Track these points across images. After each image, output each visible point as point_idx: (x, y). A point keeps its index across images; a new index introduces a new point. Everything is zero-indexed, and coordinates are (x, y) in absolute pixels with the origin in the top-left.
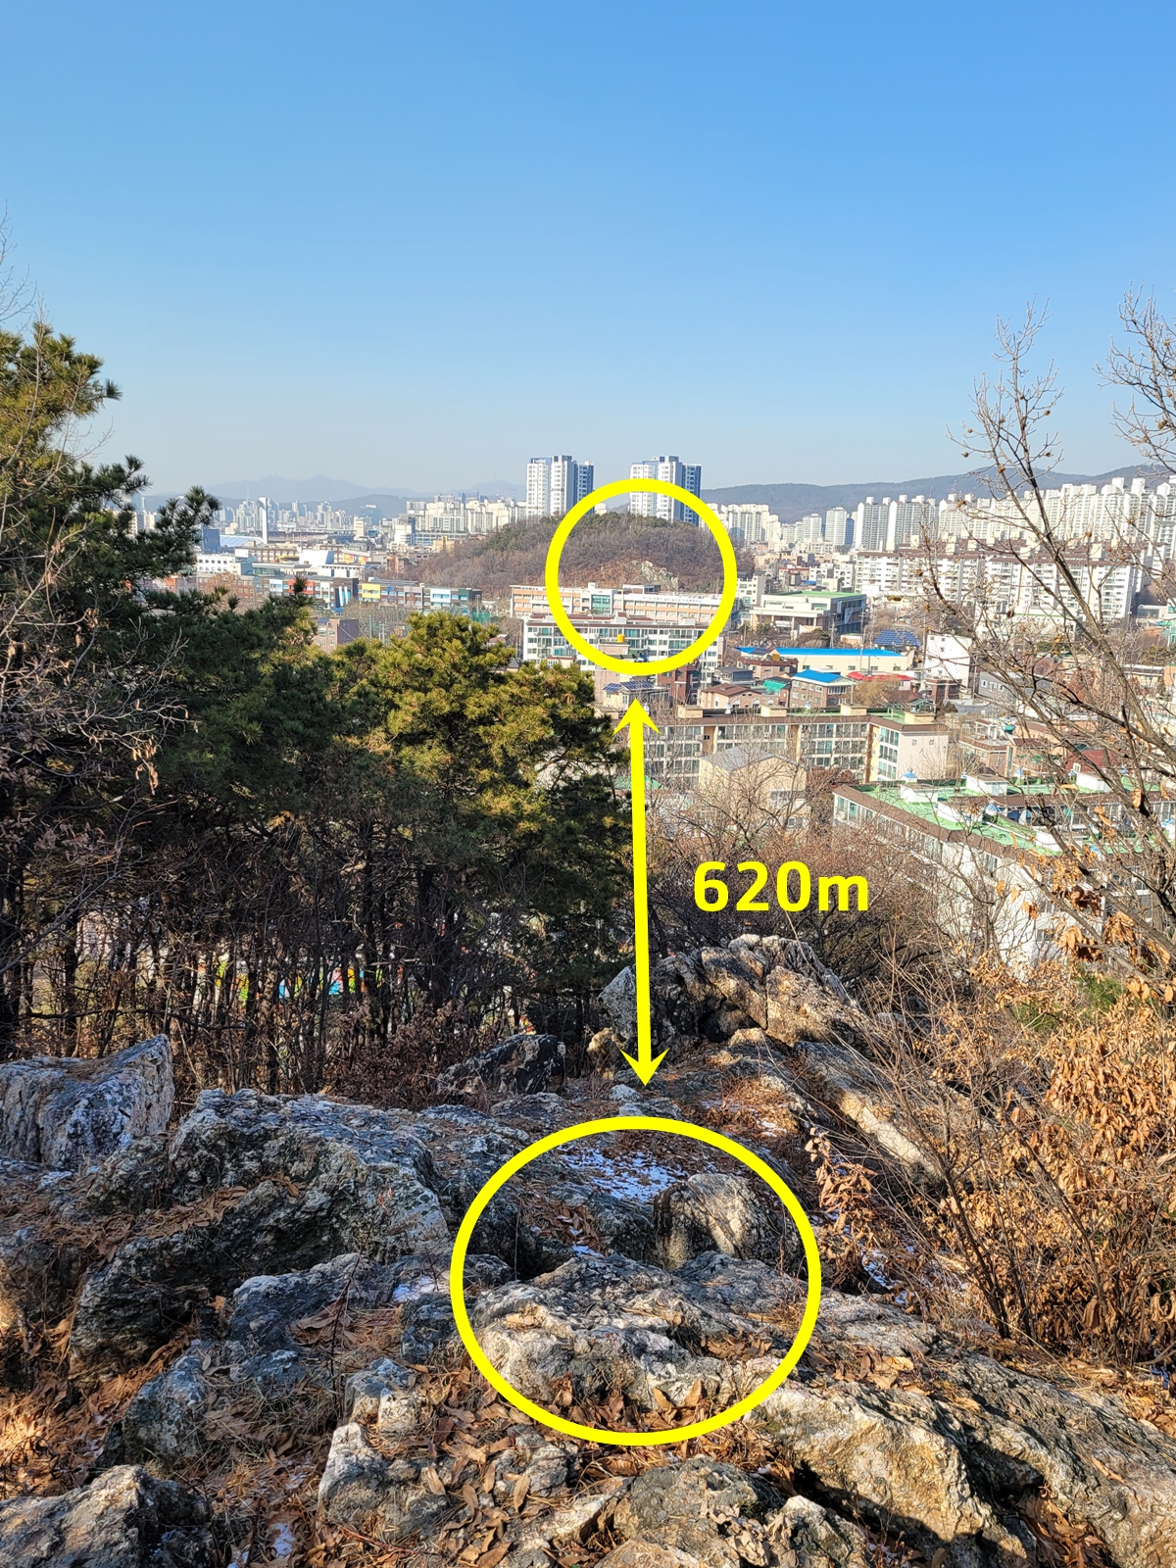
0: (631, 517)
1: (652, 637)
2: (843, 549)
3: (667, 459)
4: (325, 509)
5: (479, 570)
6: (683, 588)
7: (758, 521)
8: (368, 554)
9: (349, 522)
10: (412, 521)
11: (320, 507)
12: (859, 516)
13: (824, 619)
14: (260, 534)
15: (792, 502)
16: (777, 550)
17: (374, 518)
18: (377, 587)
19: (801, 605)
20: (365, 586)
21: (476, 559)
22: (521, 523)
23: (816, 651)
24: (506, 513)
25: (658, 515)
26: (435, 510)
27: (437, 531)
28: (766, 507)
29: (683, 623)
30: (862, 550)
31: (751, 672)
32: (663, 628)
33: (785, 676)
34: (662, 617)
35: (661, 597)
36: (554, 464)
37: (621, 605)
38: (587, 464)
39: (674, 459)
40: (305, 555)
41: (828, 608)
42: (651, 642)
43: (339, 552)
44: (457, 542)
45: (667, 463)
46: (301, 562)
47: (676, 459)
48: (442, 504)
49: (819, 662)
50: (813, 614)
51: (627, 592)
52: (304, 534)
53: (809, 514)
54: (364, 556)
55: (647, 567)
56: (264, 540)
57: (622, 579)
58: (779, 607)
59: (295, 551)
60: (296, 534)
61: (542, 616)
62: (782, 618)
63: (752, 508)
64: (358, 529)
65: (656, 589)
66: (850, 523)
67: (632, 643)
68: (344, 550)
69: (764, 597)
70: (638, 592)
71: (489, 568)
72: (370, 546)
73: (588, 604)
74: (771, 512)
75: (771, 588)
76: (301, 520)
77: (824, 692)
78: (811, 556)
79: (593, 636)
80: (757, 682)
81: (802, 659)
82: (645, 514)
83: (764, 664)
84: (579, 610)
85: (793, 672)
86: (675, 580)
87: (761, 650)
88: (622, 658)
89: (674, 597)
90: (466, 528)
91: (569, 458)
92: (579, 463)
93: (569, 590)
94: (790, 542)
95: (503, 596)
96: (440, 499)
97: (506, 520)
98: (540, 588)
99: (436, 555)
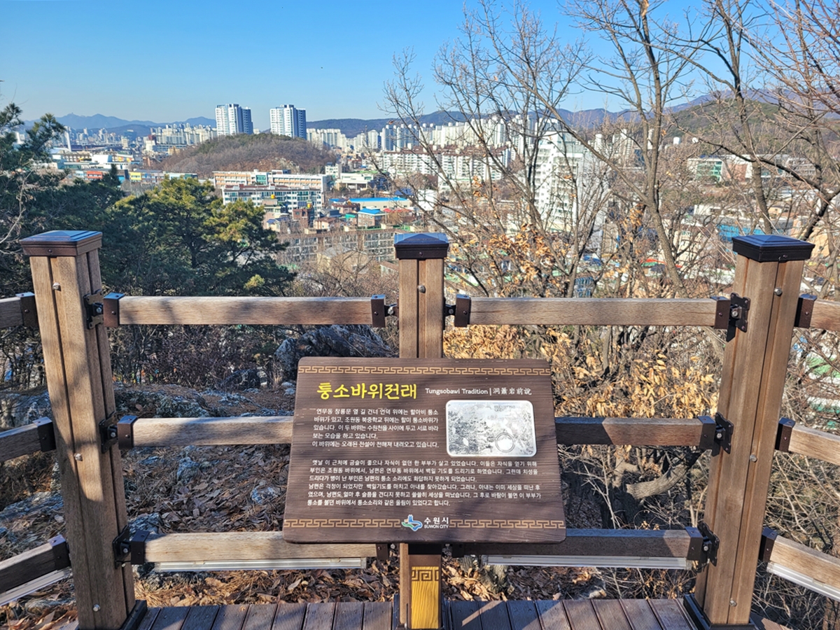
0: (273, 136)
1: (289, 195)
2: (378, 151)
4: (104, 132)
5: (195, 164)
6: (302, 171)
7: (336, 137)
8: (132, 156)
9: (118, 139)
10: (154, 138)
11: (101, 132)
12: (383, 134)
13: (371, 184)
14: (67, 146)
15: (351, 127)
16: (346, 151)
17: (132, 137)
18: (139, 174)
19: (358, 178)
20: (131, 174)
21: (193, 158)
22: (216, 139)
23: (368, 199)
24: (206, 134)
25: (286, 134)
26: (167, 132)
27: (169, 143)
28: (339, 130)
29: (303, 188)
30: (386, 150)
31: (339, 211)
32: (294, 191)
33: (355, 212)
34: (292, 185)
35: (292, 176)
36: (230, 109)
37: (272, 180)
38: (247, 108)
39: (291, 106)
40: (95, 158)
41: (373, 179)
42: (289, 198)
43: (115, 156)
44: (181, 150)
46: (93, 161)
47: (293, 106)
48: (171, 129)
49: (370, 205)
50: (366, 182)
51: (274, 173)
52: (93, 146)
53: (360, 133)
54: (130, 158)
55: (283, 161)
56: (69, 150)
57: (271, 167)
58: (349, 179)
59: (89, 155)
60: (89, 147)
61: (232, 187)
62: (351, 184)
63: (332, 131)
64: (124, 142)
65: (288, 172)
66: (379, 138)
67: (279, 199)
68: (117, 155)
69: (342, 174)
70: (280, 173)
71: (200, 162)
72: (131, 152)
73: (255, 180)
74: (342, 133)
75: (346, 169)
76: (91, 139)
77: (373, 219)
78: (362, 154)
79: (259, 196)
80: (341, 215)
81: (362, 203)
82: (280, 134)
83: (344, 207)
84: (250, 183)
85: (358, 210)
86: (298, 167)
87: (342, 200)
88: (275, 206)
89: (298, 176)
90: (186, 142)
91: (237, 106)
92: (243, 108)
93: (244, 173)
94: (352, 147)
95: (209, 177)
96: (169, 127)
97: (207, 138)
98: (229, 173)
99: (170, 156)
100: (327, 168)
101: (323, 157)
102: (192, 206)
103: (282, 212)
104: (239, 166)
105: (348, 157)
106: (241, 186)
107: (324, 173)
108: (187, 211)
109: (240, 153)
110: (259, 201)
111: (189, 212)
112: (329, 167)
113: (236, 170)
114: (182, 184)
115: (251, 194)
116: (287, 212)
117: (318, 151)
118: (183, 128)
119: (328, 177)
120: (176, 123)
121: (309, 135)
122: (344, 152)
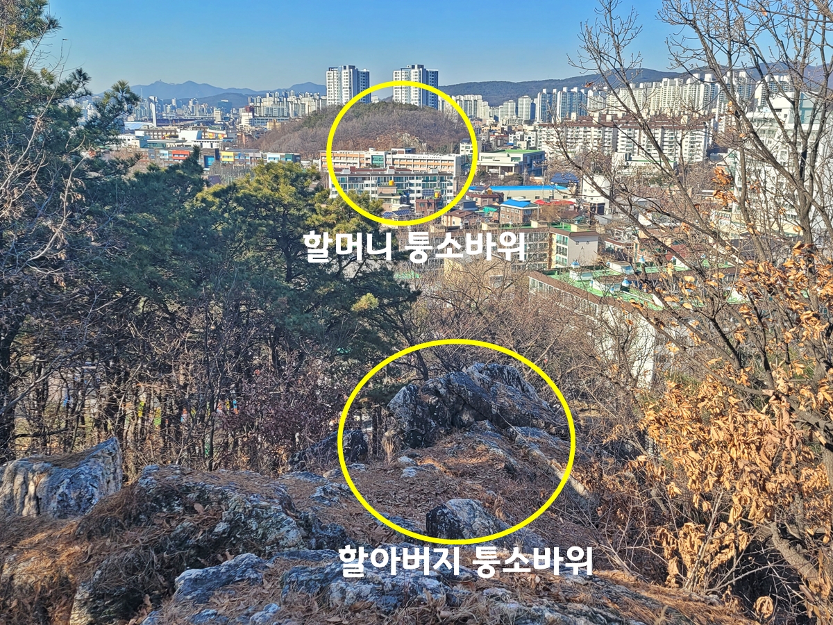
0: (395, 104)
1: (412, 181)
2: (530, 123)
3: (416, 66)
4: (194, 103)
5: (298, 141)
6: (430, 149)
7: (475, 105)
8: (224, 132)
9: (210, 111)
10: (252, 110)
11: (191, 102)
12: (538, 101)
13: (519, 167)
14: (151, 120)
15: (496, 93)
16: (488, 124)
17: (226, 109)
18: (231, 154)
19: (504, 159)
20: (223, 153)
21: (296, 134)
22: (325, 110)
23: (515, 187)
24: (313, 103)
25: (412, 103)
26: (268, 102)
27: (269, 116)
28: (480, 97)
29: (431, 172)
30: (541, 122)
31: (475, 202)
32: (418, 175)
33: (496, 204)
34: (417, 168)
35: (417, 156)
36: (344, 71)
37: (390, 161)
38: (365, 70)
39: (420, 66)
40: (182, 134)
41: (522, 160)
42: (411, 185)
43: (205, 132)
44: (282, 124)
45: (416, 69)
46: (180, 139)
47: (422, 66)
48: (272, 99)
49: (517, 194)
50: (513, 164)
51: (394, 153)
52: (182, 120)
53: (507, 100)
54: (222, 134)
55: (406, 137)
56: (154, 125)
57: (391, 145)
58: (491, 160)
59: (175, 131)
60: (176, 121)
61: (341, 170)
62: (492, 167)
63: (471, 97)
64: (217, 115)
65: (412, 151)
66: (533, 105)
67: (399, 186)
68: (208, 130)
69: (482, 154)
70: (401, 153)
71: (304, 139)
72: (224, 127)
73: (370, 161)
74: (484, 100)
75: (486, 148)
76: (179, 112)
77: (521, 213)
78: (510, 128)
79: (373, 182)
80: (479, 208)
81: (506, 193)
82: (404, 102)
83: (483, 197)
84: (364, 165)
85: (501, 201)
86: (425, 145)
87: (481, 188)
88: (393, 195)
89: (424, 156)
90: (288, 114)
91: (353, 67)
92: (360, 70)
93: (357, 153)
94: (496, 118)
95: (314, 158)
96: (270, 96)
97: (314, 108)
98: (338, 152)
99: (270, 132)
100: (462, 146)
101: (457, 132)
102: (290, 200)
103: (401, 203)
104: (351, 143)
105: (490, 131)
106: (353, 169)
107: (458, 153)
108: (284, 206)
109: (354, 127)
110: (374, 189)
111: (286, 207)
112: (465, 145)
113: (347, 149)
114: (280, 171)
115: (364, 179)
116: (408, 203)
117: (452, 123)
118: (286, 96)
119: (463, 157)
120: (279, 90)
121: (440, 103)
122: (485, 125)
